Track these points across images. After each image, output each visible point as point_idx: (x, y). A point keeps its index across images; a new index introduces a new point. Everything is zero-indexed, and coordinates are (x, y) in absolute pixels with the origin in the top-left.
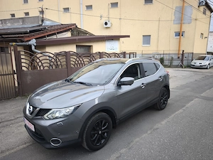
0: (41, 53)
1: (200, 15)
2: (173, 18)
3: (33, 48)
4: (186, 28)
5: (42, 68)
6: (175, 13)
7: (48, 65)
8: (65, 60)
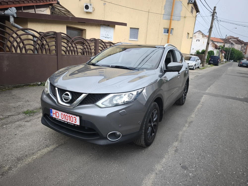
0: (23, 30)
1: (189, 14)
2: (163, 12)
3: (12, 20)
4: (175, 25)
5: (24, 51)
6: (165, 7)
7: (32, 48)
8: (54, 43)
